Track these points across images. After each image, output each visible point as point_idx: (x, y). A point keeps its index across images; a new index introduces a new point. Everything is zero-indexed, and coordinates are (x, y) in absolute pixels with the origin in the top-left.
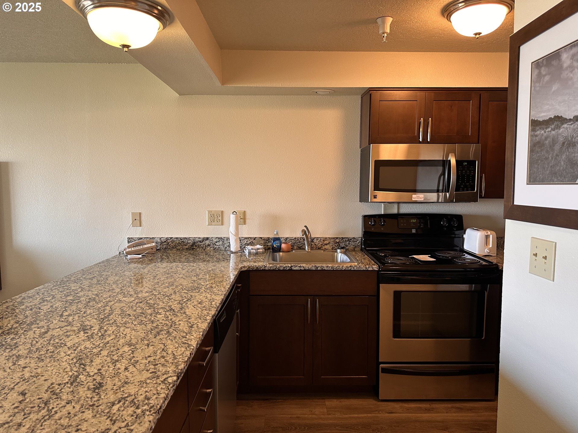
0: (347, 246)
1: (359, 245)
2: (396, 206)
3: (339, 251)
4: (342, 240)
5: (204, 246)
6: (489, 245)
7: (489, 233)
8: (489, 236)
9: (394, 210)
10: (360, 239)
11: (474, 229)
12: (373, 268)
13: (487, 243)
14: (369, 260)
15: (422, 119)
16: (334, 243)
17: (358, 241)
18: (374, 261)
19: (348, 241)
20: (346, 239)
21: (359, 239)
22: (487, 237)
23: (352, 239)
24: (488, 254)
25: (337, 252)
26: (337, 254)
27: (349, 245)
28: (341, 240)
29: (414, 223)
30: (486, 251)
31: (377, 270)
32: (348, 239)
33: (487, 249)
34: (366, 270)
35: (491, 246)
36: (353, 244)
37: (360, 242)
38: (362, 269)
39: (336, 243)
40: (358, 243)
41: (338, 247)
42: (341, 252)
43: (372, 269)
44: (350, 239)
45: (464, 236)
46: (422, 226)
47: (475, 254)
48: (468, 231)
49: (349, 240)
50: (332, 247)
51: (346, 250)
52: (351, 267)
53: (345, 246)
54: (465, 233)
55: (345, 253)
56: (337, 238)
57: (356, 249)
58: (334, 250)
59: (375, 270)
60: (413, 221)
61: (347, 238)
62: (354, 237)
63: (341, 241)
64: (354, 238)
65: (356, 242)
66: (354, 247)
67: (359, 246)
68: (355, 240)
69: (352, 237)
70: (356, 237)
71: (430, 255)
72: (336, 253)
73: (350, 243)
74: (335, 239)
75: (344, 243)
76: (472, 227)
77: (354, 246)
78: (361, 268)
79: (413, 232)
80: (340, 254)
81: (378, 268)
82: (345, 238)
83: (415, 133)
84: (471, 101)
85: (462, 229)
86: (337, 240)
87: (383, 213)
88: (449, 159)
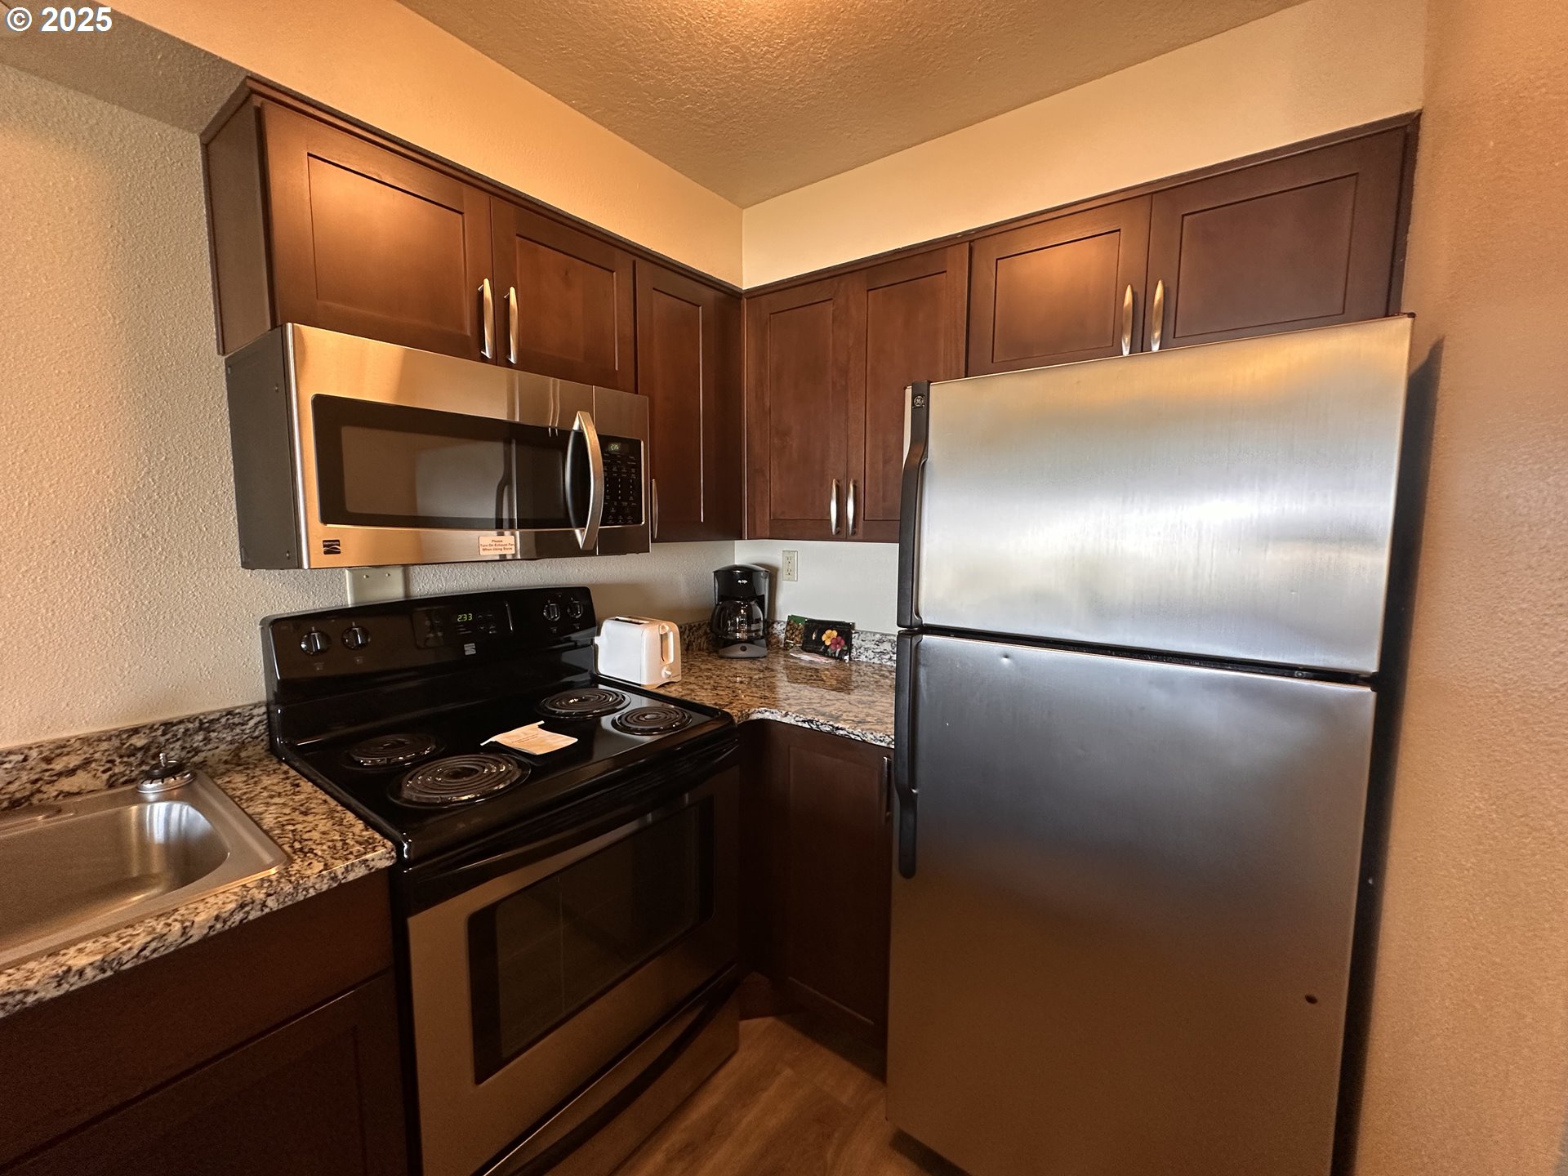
0: (197, 751)
1: (257, 733)
2: (397, 575)
3: (150, 789)
4: (164, 734)
6: (667, 657)
7: (667, 628)
8: (666, 634)
9: (392, 589)
10: (263, 709)
11: (617, 620)
12: (372, 864)
13: (663, 652)
14: (331, 814)
15: (486, 282)
16: (121, 757)
17: (252, 723)
18: (359, 816)
19: (200, 729)
20: (191, 726)
21: (255, 712)
22: (663, 637)
23: (222, 717)
24: (668, 681)
25: (137, 798)
26: (141, 813)
27: (209, 747)
28: (159, 732)
29: (466, 624)
30: (665, 674)
31: (388, 863)
32: (201, 723)
33: (665, 668)
34: (335, 885)
35: (672, 660)
36: (229, 738)
37: (260, 722)
38: (312, 892)
39: (134, 755)
40: (256, 724)
41: (145, 768)
42: (166, 797)
43: (367, 872)
44: (211, 722)
45: (597, 640)
46: (491, 630)
47: (640, 685)
48: (608, 626)
49: (206, 725)
50: (106, 776)
51: (194, 776)
52: (247, 909)
53: (183, 754)
54: (599, 634)
55: (187, 795)
56: (135, 731)
57: (243, 754)
58: (125, 788)
59: (379, 871)
60: (462, 618)
61: (189, 720)
62: (228, 705)
63: (162, 739)
64: (230, 713)
65: (243, 724)
66: (233, 747)
67: (257, 737)
68: (236, 720)
69: (221, 707)
70: (239, 704)
71: (542, 722)
72: (134, 808)
73: (213, 735)
74: (125, 736)
75: (180, 743)
76: (612, 615)
77: (232, 742)
78: (305, 889)
79: (467, 654)
80: (160, 808)
81: (393, 854)
82: (181, 722)
83: (462, 327)
84: (613, 272)
85: (592, 623)
86: (139, 741)
87: (350, 602)
88: (576, 427)
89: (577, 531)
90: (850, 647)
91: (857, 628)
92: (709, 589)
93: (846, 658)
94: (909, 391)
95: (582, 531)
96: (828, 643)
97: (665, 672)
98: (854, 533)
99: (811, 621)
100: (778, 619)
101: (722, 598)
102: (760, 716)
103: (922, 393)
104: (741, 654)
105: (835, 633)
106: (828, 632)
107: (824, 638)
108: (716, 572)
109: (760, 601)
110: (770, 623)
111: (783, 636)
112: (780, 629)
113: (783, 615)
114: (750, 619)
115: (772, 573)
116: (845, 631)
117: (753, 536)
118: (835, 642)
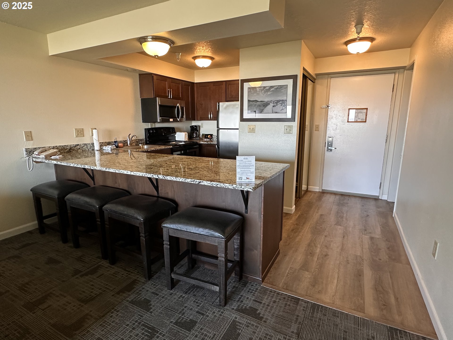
1: (145, 142)
2: (154, 124)
4: (139, 140)
5: (77, 149)
6: (186, 137)
9: (154, 126)
11: (179, 132)
15: (169, 89)
17: (144, 140)
19: (141, 140)
22: (186, 134)
31: (172, 147)
36: (143, 142)
45: (175, 135)
48: (177, 133)
50: (136, 144)
60: (162, 130)
75: (140, 142)
79: (163, 135)
83: (167, 95)
84: (180, 84)
85: (175, 133)
86: (137, 141)
87: (150, 128)
88: (177, 106)
89: (178, 119)
90: (212, 137)
91: (213, 135)
92: (189, 129)
93: (212, 139)
94: (217, 103)
95: (179, 119)
96: (209, 137)
97: (186, 139)
98: (212, 119)
99: (206, 134)
100: (200, 134)
101: (191, 130)
102: (201, 143)
103: (219, 103)
104: (195, 139)
105: (210, 136)
106: (209, 136)
107: (208, 136)
108: (190, 126)
109: (198, 131)
110: (199, 135)
111: (201, 137)
112: (201, 136)
113: (201, 134)
114: (196, 134)
115: (199, 126)
116: (211, 135)
117: (197, 120)
118: (210, 137)
